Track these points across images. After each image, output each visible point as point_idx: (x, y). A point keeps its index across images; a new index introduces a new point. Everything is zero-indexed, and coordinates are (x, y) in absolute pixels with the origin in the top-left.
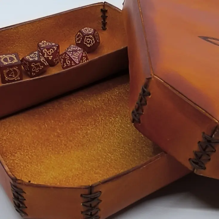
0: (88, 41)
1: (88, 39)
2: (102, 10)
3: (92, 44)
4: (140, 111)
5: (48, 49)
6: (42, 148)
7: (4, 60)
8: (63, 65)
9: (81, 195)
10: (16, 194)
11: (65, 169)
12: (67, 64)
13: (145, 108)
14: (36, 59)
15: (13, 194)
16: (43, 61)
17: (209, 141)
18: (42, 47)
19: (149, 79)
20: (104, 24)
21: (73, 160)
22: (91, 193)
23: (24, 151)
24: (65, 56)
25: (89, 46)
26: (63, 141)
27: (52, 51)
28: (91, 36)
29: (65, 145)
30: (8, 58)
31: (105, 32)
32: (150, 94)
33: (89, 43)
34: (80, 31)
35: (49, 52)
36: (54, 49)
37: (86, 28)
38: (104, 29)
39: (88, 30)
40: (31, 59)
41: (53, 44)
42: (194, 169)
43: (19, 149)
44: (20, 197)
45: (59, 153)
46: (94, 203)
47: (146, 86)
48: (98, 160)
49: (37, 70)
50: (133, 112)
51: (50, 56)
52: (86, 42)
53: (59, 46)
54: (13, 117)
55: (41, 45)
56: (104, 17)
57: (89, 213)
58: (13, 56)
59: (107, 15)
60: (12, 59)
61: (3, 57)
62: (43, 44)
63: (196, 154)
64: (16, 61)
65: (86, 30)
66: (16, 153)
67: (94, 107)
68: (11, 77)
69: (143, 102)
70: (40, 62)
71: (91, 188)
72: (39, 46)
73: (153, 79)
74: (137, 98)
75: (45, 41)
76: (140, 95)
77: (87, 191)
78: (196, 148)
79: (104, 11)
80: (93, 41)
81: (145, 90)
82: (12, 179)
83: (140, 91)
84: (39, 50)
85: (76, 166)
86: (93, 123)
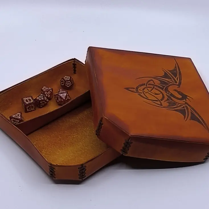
0: (68, 84)
1: (68, 83)
2: (73, 64)
3: (70, 85)
4: (99, 131)
5: (47, 92)
6: (54, 147)
7: (26, 101)
8: (57, 101)
9: (79, 168)
10: (51, 170)
11: (67, 156)
12: (59, 100)
13: (101, 129)
14: (43, 99)
15: (50, 170)
16: (46, 99)
17: (128, 143)
18: (44, 91)
19: (102, 118)
20: (75, 71)
21: (69, 152)
22: (82, 167)
23: (46, 149)
24: (58, 96)
25: (68, 87)
26: (63, 143)
27: (49, 92)
28: (69, 81)
29: (64, 144)
30: (28, 99)
31: (76, 75)
32: (103, 124)
33: (68, 85)
34: (63, 79)
35: (48, 93)
36: (50, 91)
37: (66, 76)
38: (75, 73)
39: (67, 78)
40: (40, 99)
41: (50, 88)
42: (123, 154)
43: (43, 148)
44: (53, 171)
45: (62, 149)
46: (83, 171)
47: (101, 121)
48: (81, 150)
49: (43, 104)
50: (96, 131)
51: (49, 95)
52: (67, 85)
53: (53, 89)
54: (36, 131)
55: (43, 90)
56: (75, 67)
57: (82, 175)
58: (30, 98)
59: (76, 66)
60: (30, 100)
61: (25, 99)
62: (44, 88)
63: (123, 148)
64: (32, 101)
65: (66, 77)
66: (42, 151)
67: (75, 123)
68: (30, 109)
69: (100, 127)
70: (45, 100)
71: (82, 165)
72: (42, 90)
73: (104, 118)
74: (98, 125)
75: (45, 87)
76: (99, 124)
77: (81, 166)
78: (123, 145)
79: (74, 65)
80: (70, 84)
81: (101, 122)
82: (50, 164)
83: (99, 122)
84: (42, 92)
85: (71, 155)
86: (76, 132)
